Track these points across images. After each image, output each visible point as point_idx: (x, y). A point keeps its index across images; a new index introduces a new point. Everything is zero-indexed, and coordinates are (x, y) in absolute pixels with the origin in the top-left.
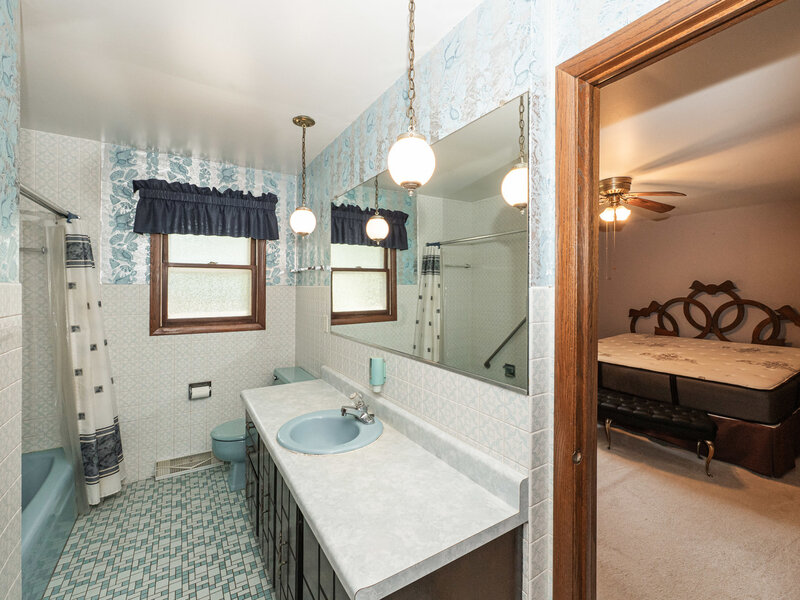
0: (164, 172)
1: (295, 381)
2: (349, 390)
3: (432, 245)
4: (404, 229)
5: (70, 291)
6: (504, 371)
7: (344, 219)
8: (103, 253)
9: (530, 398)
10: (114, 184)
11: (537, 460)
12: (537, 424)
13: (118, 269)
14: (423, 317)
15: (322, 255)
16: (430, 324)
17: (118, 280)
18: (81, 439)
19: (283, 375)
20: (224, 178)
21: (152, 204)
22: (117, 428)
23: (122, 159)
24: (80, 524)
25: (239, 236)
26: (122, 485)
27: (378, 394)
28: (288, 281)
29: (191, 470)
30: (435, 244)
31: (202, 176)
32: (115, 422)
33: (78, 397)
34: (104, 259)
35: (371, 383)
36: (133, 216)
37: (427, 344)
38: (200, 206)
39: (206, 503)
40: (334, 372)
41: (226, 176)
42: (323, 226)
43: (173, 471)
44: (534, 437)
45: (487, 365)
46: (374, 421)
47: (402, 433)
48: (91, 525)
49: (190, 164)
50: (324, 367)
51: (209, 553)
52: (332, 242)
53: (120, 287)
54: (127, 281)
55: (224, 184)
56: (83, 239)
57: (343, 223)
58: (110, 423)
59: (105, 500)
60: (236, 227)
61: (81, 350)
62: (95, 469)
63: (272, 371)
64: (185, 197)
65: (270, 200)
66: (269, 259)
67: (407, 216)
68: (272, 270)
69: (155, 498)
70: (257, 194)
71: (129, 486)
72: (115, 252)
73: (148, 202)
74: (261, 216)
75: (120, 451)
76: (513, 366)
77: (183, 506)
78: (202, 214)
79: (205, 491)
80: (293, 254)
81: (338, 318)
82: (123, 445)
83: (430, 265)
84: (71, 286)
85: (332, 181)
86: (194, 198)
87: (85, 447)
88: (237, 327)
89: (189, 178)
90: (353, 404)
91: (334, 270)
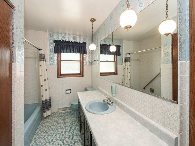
0: (60, 39)
1: (91, 90)
2: (105, 94)
3: (127, 54)
4: (120, 50)
5: (40, 67)
6: (150, 90)
7: (103, 48)
8: (47, 58)
9: (179, 105)
10: (50, 42)
11: (181, 130)
12: (181, 115)
13: (51, 62)
14: (125, 74)
15: (98, 57)
16: (127, 76)
17: (50, 64)
18: (42, 101)
19: (88, 89)
20: (74, 39)
21: (58, 46)
22: (50, 99)
23: (52, 36)
24: (42, 122)
25: (77, 53)
26: (51, 113)
27: (114, 96)
28: (89, 64)
29: (66, 111)
30: (128, 54)
31: (69, 39)
32: (50, 98)
33: (42, 92)
34: (48, 59)
35: (112, 93)
36: (54, 49)
37: (126, 82)
38: (68, 46)
39: (69, 120)
40: (101, 89)
41: (74, 38)
42: (98, 49)
43: (62, 111)
44: (180, 121)
45: (144, 88)
46: (113, 105)
47: (122, 109)
48: (44, 122)
49: (66, 36)
50: (98, 87)
51: (69, 129)
52: (100, 54)
53: (51, 66)
54: (52, 64)
55: (74, 40)
56: (43, 55)
57: (103, 49)
58: (48, 98)
59: (47, 116)
60: (76, 51)
61: (42, 80)
62: (45, 109)
63: (85, 87)
64: (65, 44)
65: (84, 44)
66: (84, 59)
67: (120, 46)
68: (85, 62)
69: (58, 117)
70: (81, 42)
71: (53, 113)
72: (50, 58)
73: (57, 45)
74: (82, 48)
75: (51, 105)
76: (153, 89)
77: (64, 120)
78: (69, 48)
79: (69, 117)
80: (90, 57)
81: (102, 74)
82: (52, 103)
83: (127, 60)
84: (41, 65)
85: (100, 37)
86: (67, 44)
87: (43, 103)
88: (77, 76)
89: (66, 39)
90: (107, 99)
91: (100, 61)
